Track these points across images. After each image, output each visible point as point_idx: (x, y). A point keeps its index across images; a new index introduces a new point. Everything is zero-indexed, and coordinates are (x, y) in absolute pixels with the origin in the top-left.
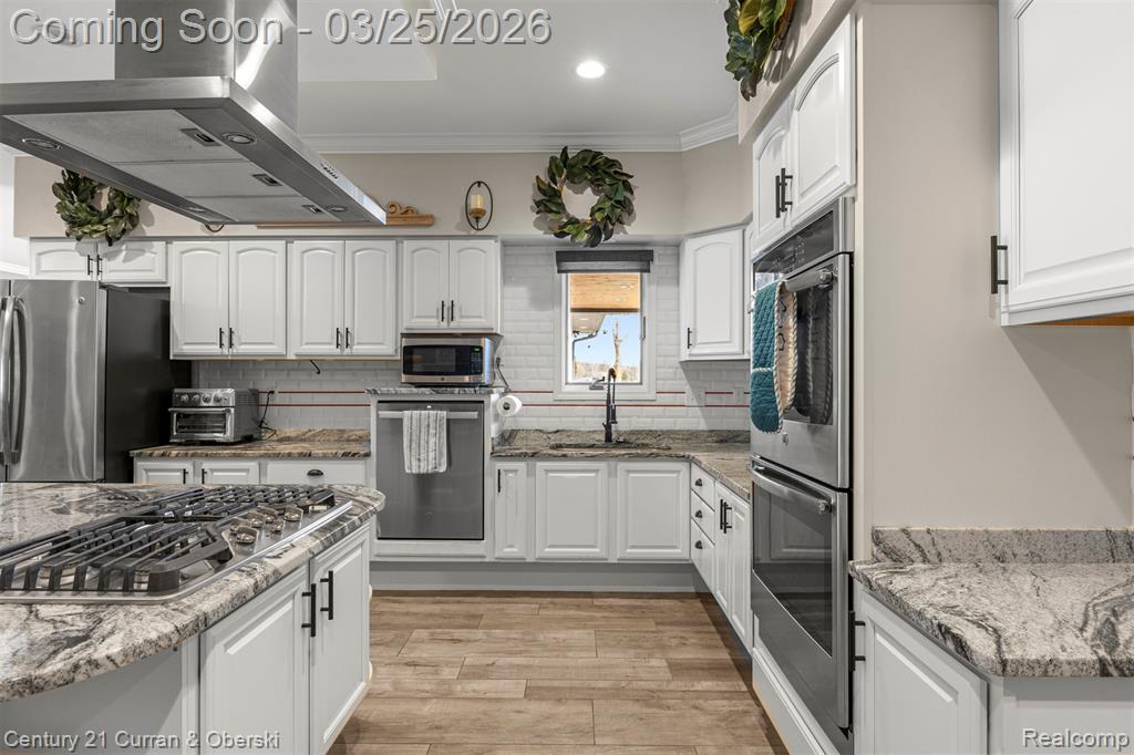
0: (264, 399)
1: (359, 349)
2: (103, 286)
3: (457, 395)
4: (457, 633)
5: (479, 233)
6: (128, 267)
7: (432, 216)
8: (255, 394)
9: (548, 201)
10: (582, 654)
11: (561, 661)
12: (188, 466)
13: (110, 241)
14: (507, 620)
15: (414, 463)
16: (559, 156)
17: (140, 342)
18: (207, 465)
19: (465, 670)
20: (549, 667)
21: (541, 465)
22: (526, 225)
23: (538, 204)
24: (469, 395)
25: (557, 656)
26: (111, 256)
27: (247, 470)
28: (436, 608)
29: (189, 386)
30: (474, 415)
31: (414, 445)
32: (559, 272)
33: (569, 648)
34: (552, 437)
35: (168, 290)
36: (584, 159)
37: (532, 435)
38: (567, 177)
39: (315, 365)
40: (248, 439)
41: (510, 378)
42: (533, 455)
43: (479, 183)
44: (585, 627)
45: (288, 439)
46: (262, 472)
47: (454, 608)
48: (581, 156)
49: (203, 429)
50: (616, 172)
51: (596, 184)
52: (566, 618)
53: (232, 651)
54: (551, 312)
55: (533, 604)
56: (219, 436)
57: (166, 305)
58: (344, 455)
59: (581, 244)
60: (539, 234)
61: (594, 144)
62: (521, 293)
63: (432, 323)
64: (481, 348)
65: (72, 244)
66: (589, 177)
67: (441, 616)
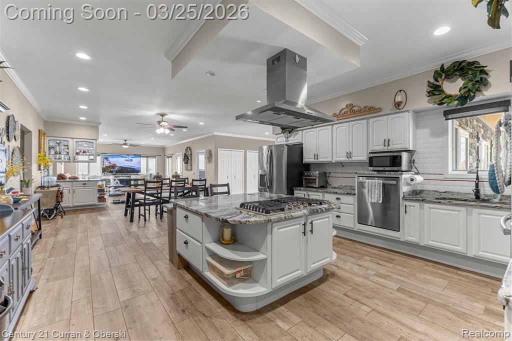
0: (328, 175)
1: (355, 158)
2: (286, 145)
3: (387, 174)
4: (381, 262)
5: (400, 111)
6: (294, 139)
7: (380, 108)
8: (325, 173)
9: (435, 90)
10: (435, 287)
11: (423, 286)
12: (305, 193)
13: (290, 133)
14: (405, 265)
15: (370, 198)
16: (439, 69)
17: (296, 159)
18: (310, 193)
19: (377, 274)
20: (414, 285)
21: (426, 205)
22: (424, 102)
23: (429, 92)
24: (393, 175)
25: (422, 284)
26: (290, 136)
27: (319, 196)
28: (378, 253)
29: (309, 170)
30: (395, 182)
31: (369, 192)
32: (446, 120)
33: (429, 283)
34: (442, 194)
35: (302, 144)
36: (454, 67)
37: (432, 193)
38: (445, 77)
39: (342, 164)
40: (322, 187)
41: (420, 168)
42: (423, 200)
43: (400, 91)
44: (445, 279)
45: (335, 188)
46: (323, 197)
47: (386, 254)
48: (452, 66)
49: (311, 183)
50: (475, 67)
51: (463, 75)
52: (436, 273)
53: (280, 230)
54: (442, 138)
55: (423, 263)
56: (313, 185)
57: (302, 148)
58: (347, 194)
59: (453, 106)
60: (431, 106)
61: (459, 58)
62: (425, 132)
63: (381, 148)
64: (401, 156)
65: (283, 135)
66: (458, 74)
67: (378, 255)
